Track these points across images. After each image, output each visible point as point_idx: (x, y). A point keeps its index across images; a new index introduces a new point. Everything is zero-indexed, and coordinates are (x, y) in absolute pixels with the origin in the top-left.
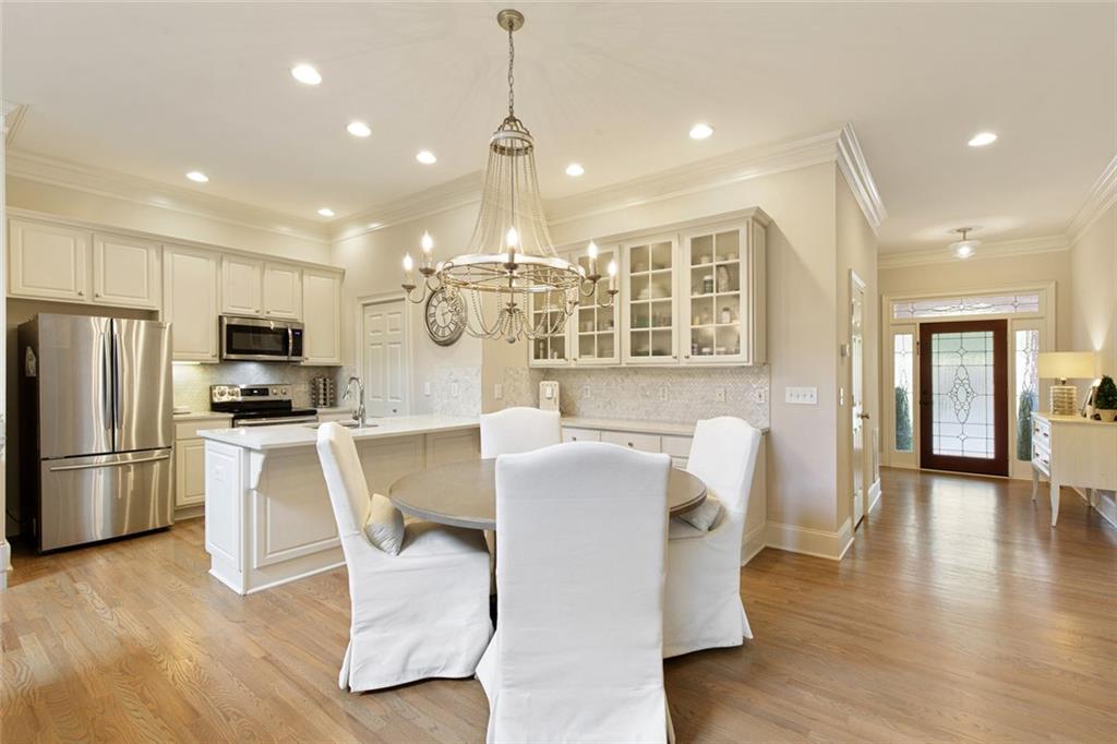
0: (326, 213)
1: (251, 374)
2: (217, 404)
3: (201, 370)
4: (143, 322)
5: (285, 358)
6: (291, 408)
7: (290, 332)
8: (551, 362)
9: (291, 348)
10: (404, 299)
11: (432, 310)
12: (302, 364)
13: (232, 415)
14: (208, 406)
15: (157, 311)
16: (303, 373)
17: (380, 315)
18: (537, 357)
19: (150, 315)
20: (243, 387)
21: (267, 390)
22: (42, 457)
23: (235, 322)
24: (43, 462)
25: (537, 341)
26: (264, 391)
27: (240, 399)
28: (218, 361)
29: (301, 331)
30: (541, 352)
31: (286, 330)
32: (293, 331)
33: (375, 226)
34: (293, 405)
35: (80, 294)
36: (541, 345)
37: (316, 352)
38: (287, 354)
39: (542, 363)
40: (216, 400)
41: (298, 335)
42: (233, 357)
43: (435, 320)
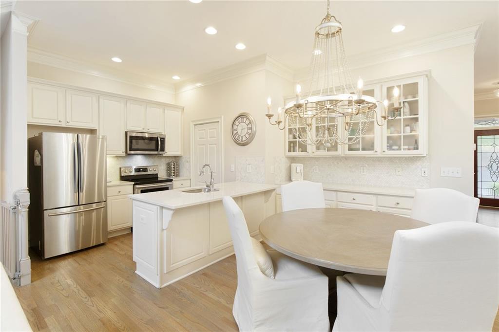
0: (176, 78)
1: (139, 161)
2: (123, 177)
3: (116, 159)
4: (88, 136)
5: (156, 152)
6: (158, 178)
7: (159, 139)
8: (298, 154)
9: (159, 147)
10: (218, 122)
11: (235, 127)
12: (164, 155)
13: (133, 183)
14: (119, 177)
15: (96, 130)
16: (163, 160)
17: (205, 130)
18: (289, 151)
19: (92, 132)
20: (134, 167)
21: (147, 169)
22: (44, 209)
23: (134, 134)
24: (45, 211)
25: (290, 143)
26: (145, 170)
27: (133, 173)
28: (125, 155)
29: (164, 139)
30: (292, 148)
31: (158, 138)
32: (161, 138)
33: (199, 84)
34: (159, 176)
35: (60, 122)
36: (292, 145)
37: (170, 149)
38: (157, 151)
39: (292, 154)
40: (122, 175)
41: (163, 140)
42: (132, 152)
43: (237, 132)
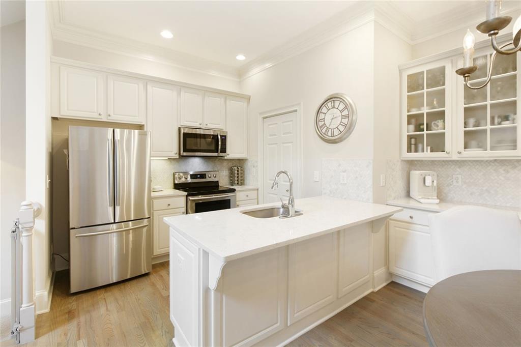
0: (241, 57)
1: (196, 165)
2: (177, 184)
3: (168, 162)
4: (137, 132)
5: (215, 154)
6: (218, 186)
7: (219, 137)
8: (426, 154)
9: (220, 148)
10: (296, 111)
11: (321, 116)
12: (226, 158)
13: (186, 193)
14: (172, 185)
15: (143, 125)
16: (225, 164)
17: (276, 124)
18: (409, 151)
19: (140, 127)
20: (191, 173)
21: (205, 174)
22: (71, 226)
23: (186, 131)
26: (203, 176)
27: (189, 180)
28: (178, 157)
29: (225, 136)
30: (413, 147)
31: (217, 136)
32: (221, 136)
34: (220, 184)
35: (100, 115)
36: (413, 141)
37: (233, 151)
38: (217, 152)
40: (176, 182)
41: (224, 138)
42: (185, 154)
43: (325, 124)
